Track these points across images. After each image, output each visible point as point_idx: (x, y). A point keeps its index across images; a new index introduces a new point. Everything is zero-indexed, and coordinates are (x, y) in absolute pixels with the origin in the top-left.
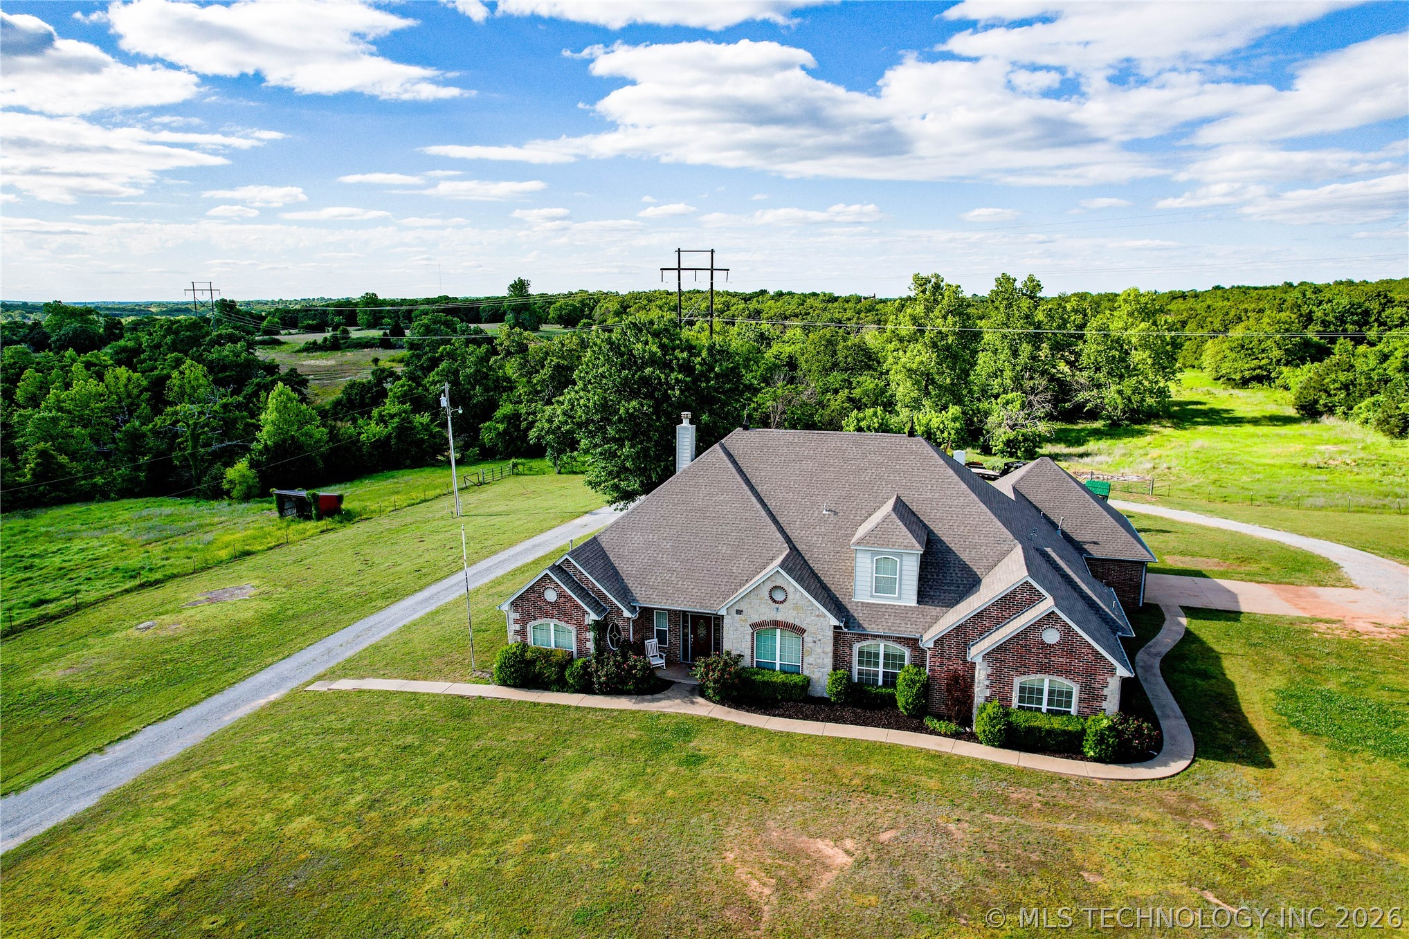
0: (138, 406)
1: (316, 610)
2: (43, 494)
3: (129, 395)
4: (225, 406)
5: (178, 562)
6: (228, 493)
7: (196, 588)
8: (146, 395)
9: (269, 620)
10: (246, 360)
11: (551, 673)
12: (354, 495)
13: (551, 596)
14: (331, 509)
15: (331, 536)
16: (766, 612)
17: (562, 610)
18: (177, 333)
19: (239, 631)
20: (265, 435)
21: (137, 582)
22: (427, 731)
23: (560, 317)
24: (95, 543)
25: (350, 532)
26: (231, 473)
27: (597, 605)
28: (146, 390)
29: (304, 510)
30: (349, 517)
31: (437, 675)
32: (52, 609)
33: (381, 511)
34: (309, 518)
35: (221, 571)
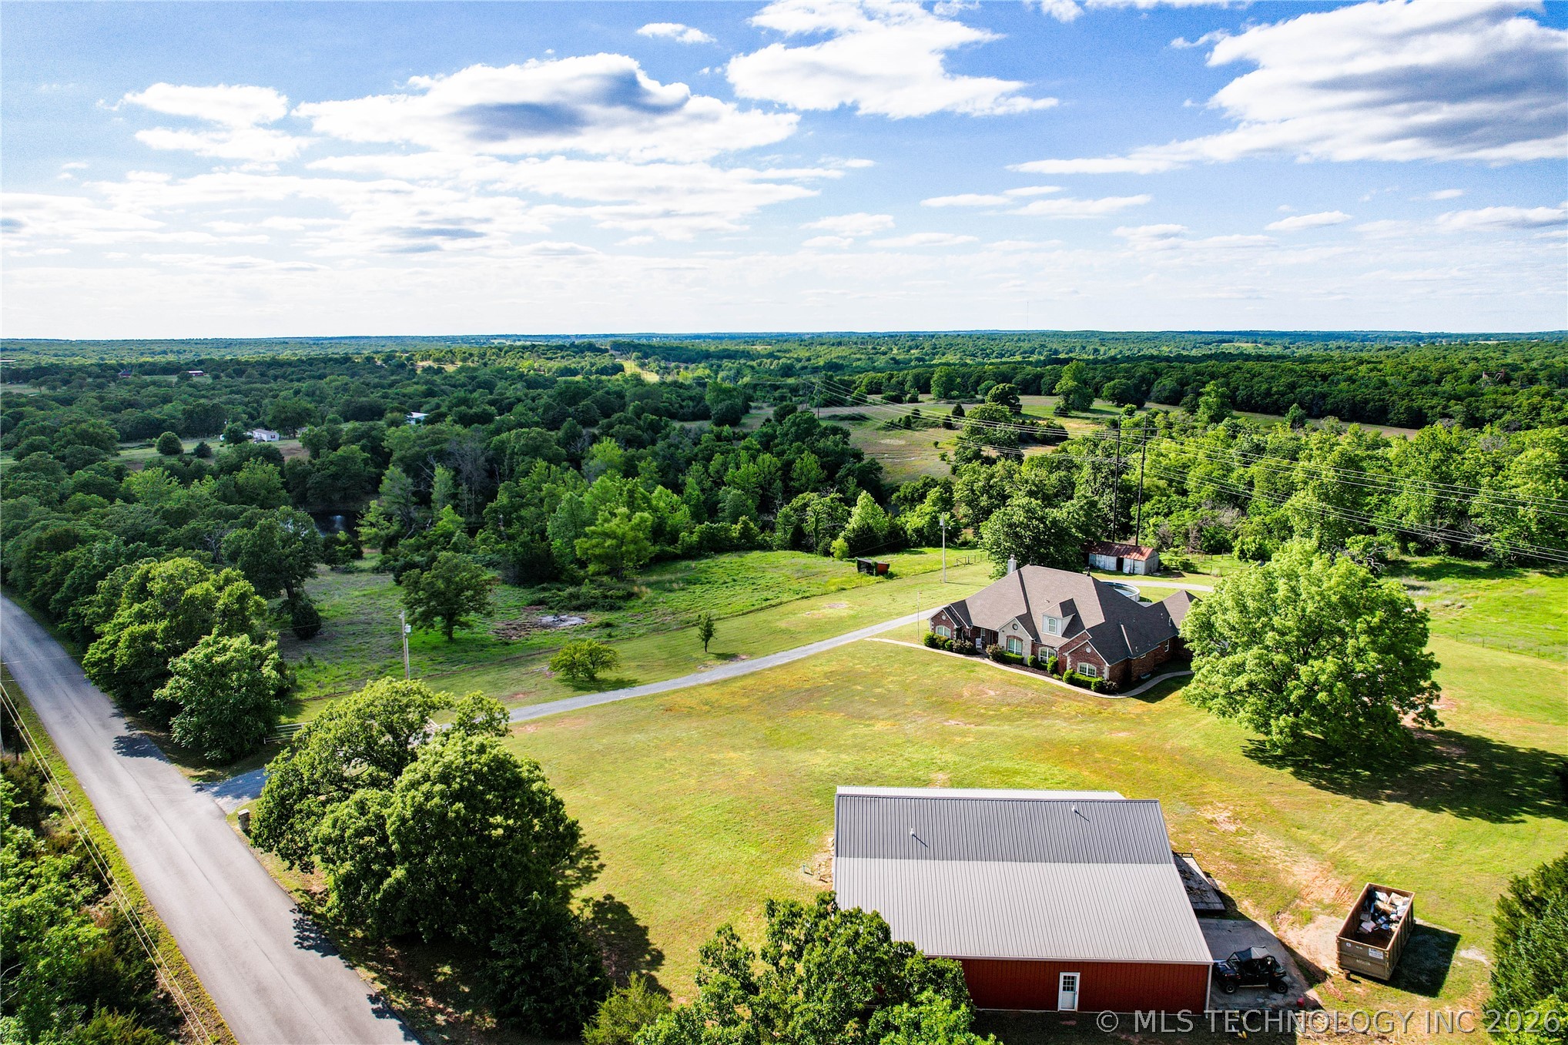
0: (775, 480)
1: (870, 616)
2: (743, 544)
3: (770, 473)
4: (832, 499)
5: (814, 590)
6: (832, 554)
7: (823, 602)
8: (780, 473)
9: (853, 617)
10: (842, 449)
11: (940, 643)
12: (895, 561)
13: (944, 618)
14: (883, 571)
15: (881, 585)
16: (1011, 632)
17: (947, 623)
18: (798, 425)
19: (841, 619)
20: (854, 523)
21: (800, 596)
22: (898, 654)
23: (1113, 395)
24: (775, 575)
25: (891, 583)
26: (835, 544)
27: (958, 622)
28: (780, 469)
29: (870, 569)
30: (891, 576)
31: (907, 640)
32: (773, 602)
33: (907, 575)
34: (872, 574)
35: (832, 596)
